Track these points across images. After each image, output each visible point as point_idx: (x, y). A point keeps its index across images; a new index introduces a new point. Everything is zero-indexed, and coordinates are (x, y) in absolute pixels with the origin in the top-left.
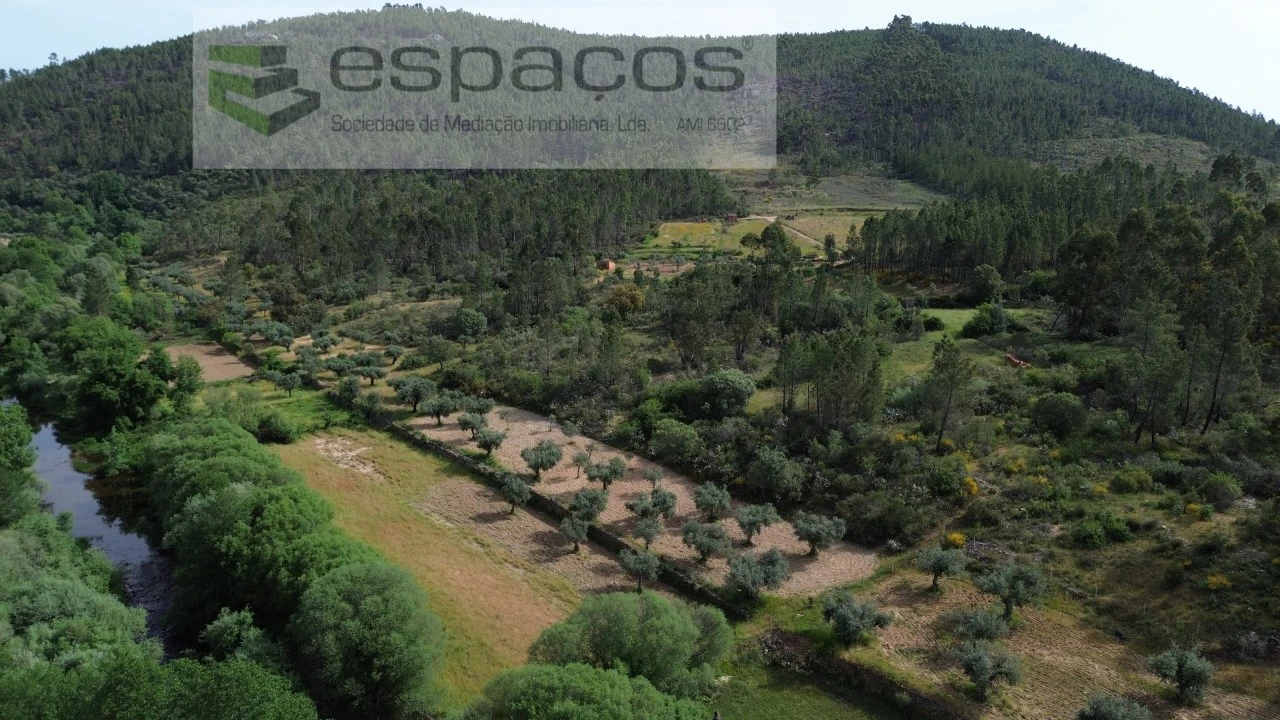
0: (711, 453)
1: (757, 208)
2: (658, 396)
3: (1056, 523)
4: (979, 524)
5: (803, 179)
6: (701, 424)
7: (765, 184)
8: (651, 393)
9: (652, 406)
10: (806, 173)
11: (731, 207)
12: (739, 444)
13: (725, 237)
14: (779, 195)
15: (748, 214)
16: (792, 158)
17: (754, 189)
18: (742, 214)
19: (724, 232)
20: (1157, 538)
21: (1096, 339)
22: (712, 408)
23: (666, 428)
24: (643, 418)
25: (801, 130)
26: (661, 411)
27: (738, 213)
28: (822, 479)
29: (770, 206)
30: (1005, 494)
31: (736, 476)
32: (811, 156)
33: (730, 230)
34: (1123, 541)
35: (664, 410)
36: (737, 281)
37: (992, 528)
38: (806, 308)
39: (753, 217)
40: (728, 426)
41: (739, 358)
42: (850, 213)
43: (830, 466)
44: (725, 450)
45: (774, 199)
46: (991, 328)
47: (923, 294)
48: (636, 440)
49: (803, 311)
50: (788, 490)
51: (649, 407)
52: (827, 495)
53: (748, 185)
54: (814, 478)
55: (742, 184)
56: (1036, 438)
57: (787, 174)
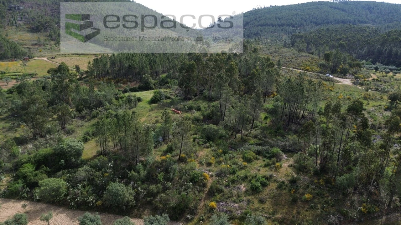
0: (77, 191)
1: (37, 54)
2: (29, 161)
3: (241, 184)
4: (216, 194)
5: (53, 43)
6: (63, 174)
7: (36, 44)
8: (24, 160)
9: (28, 169)
10: (53, 40)
11: (25, 54)
12: (91, 181)
13: (26, 67)
14: (44, 49)
15: (34, 57)
16: (44, 34)
17: (31, 47)
18: (31, 57)
19: (25, 65)
20: (275, 181)
21: (193, 98)
22: (65, 162)
23: (46, 185)
24: (25, 177)
25: (46, 23)
26: (35, 170)
27: (29, 57)
28: (142, 191)
29: (42, 53)
30: (217, 175)
31: (97, 201)
32: (53, 33)
33: (27, 64)
34: (266, 186)
35: (37, 169)
36: (44, 88)
37: (221, 194)
38: (87, 99)
39: (36, 58)
40: (82, 172)
41: (63, 128)
42: (77, 55)
43: (143, 182)
44: (84, 187)
45: (43, 50)
46: (160, 99)
47: (125, 87)
48: (24, 192)
49: (85, 101)
50: (128, 202)
51: (27, 170)
52: (148, 199)
53: (28, 45)
54: (138, 190)
55: (25, 45)
56: (208, 144)
57: (45, 40)
